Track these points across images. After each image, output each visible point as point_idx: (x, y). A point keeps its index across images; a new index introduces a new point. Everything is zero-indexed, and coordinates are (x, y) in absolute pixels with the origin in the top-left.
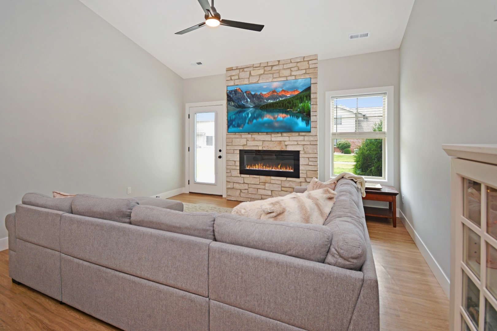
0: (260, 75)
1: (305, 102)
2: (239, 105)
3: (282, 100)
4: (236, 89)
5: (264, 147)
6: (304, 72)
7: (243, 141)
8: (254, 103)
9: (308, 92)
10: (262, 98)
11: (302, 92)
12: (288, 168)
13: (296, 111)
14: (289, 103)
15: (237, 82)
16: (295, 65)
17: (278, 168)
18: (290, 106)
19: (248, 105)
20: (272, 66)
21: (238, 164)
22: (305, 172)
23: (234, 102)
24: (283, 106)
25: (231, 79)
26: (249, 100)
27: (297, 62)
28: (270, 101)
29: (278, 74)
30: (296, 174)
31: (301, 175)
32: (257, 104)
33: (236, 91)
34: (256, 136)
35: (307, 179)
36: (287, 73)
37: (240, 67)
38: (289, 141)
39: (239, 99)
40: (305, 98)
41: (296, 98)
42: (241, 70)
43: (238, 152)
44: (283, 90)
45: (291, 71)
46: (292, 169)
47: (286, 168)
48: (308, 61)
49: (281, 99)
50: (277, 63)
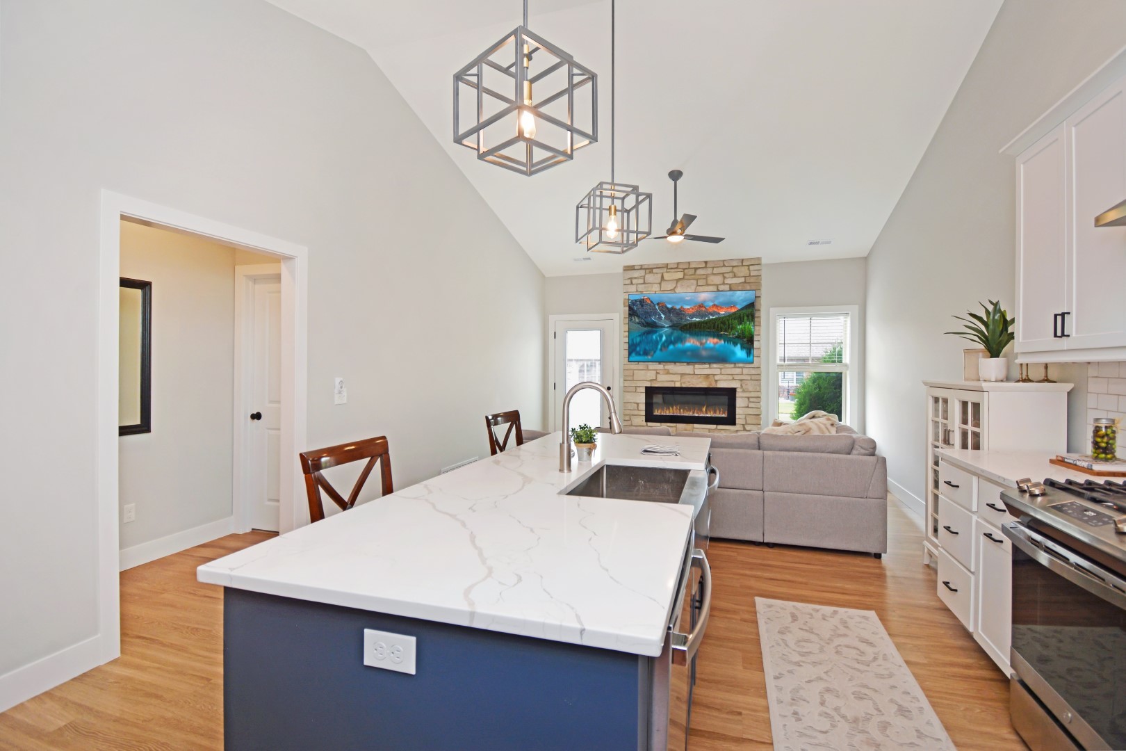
0: (678, 280)
1: (745, 323)
2: (647, 323)
3: (712, 319)
4: (643, 299)
5: (684, 383)
6: (742, 280)
7: (651, 375)
8: (671, 321)
9: (750, 310)
10: (684, 314)
11: (742, 309)
12: (718, 412)
13: (733, 334)
14: (723, 323)
15: (641, 288)
16: (729, 269)
17: (701, 411)
18: (724, 327)
19: (662, 323)
20: (696, 269)
21: (643, 407)
22: (743, 417)
23: (638, 317)
24: (714, 328)
25: (632, 283)
26: (663, 316)
27: (733, 267)
28: (694, 319)
29: (704, 281)
30: (731, 420)
31: (737, 421)
32: (675, 322)
33: (642, 302)
34: (671, 367)
35: (746, 426)
36: (718, 280)
37: (646, 267)
38: (721, 374)
39: (648, 314)
40: (745, 318)
41: (733, 317)
42: (647, 271)
43: (644, 390)
44: (714, 305)
45: (724, 278)
46: (724, 413)
47: (715, 412)
48: (748, 266)
49: (711, 317)
50: (704, 265)
